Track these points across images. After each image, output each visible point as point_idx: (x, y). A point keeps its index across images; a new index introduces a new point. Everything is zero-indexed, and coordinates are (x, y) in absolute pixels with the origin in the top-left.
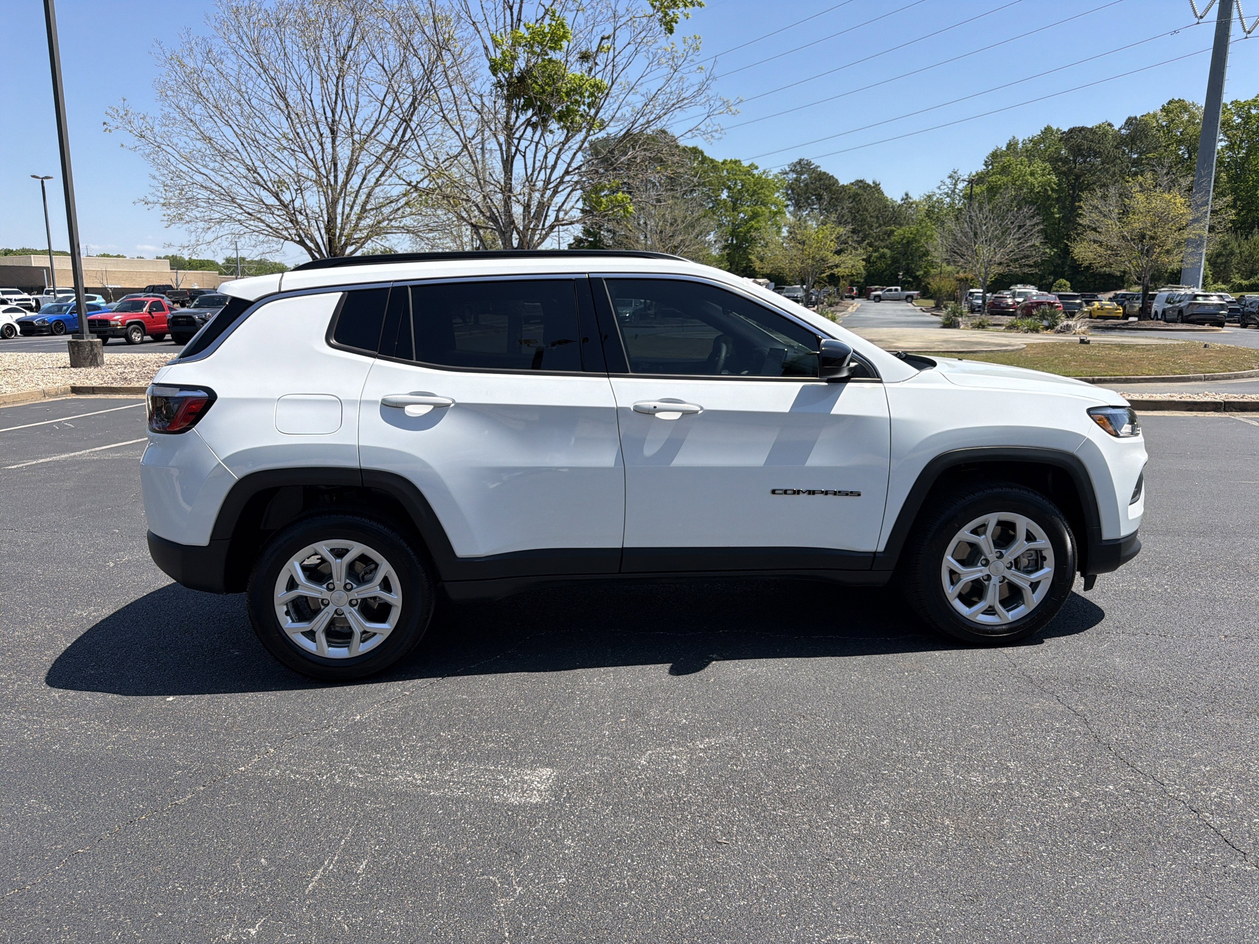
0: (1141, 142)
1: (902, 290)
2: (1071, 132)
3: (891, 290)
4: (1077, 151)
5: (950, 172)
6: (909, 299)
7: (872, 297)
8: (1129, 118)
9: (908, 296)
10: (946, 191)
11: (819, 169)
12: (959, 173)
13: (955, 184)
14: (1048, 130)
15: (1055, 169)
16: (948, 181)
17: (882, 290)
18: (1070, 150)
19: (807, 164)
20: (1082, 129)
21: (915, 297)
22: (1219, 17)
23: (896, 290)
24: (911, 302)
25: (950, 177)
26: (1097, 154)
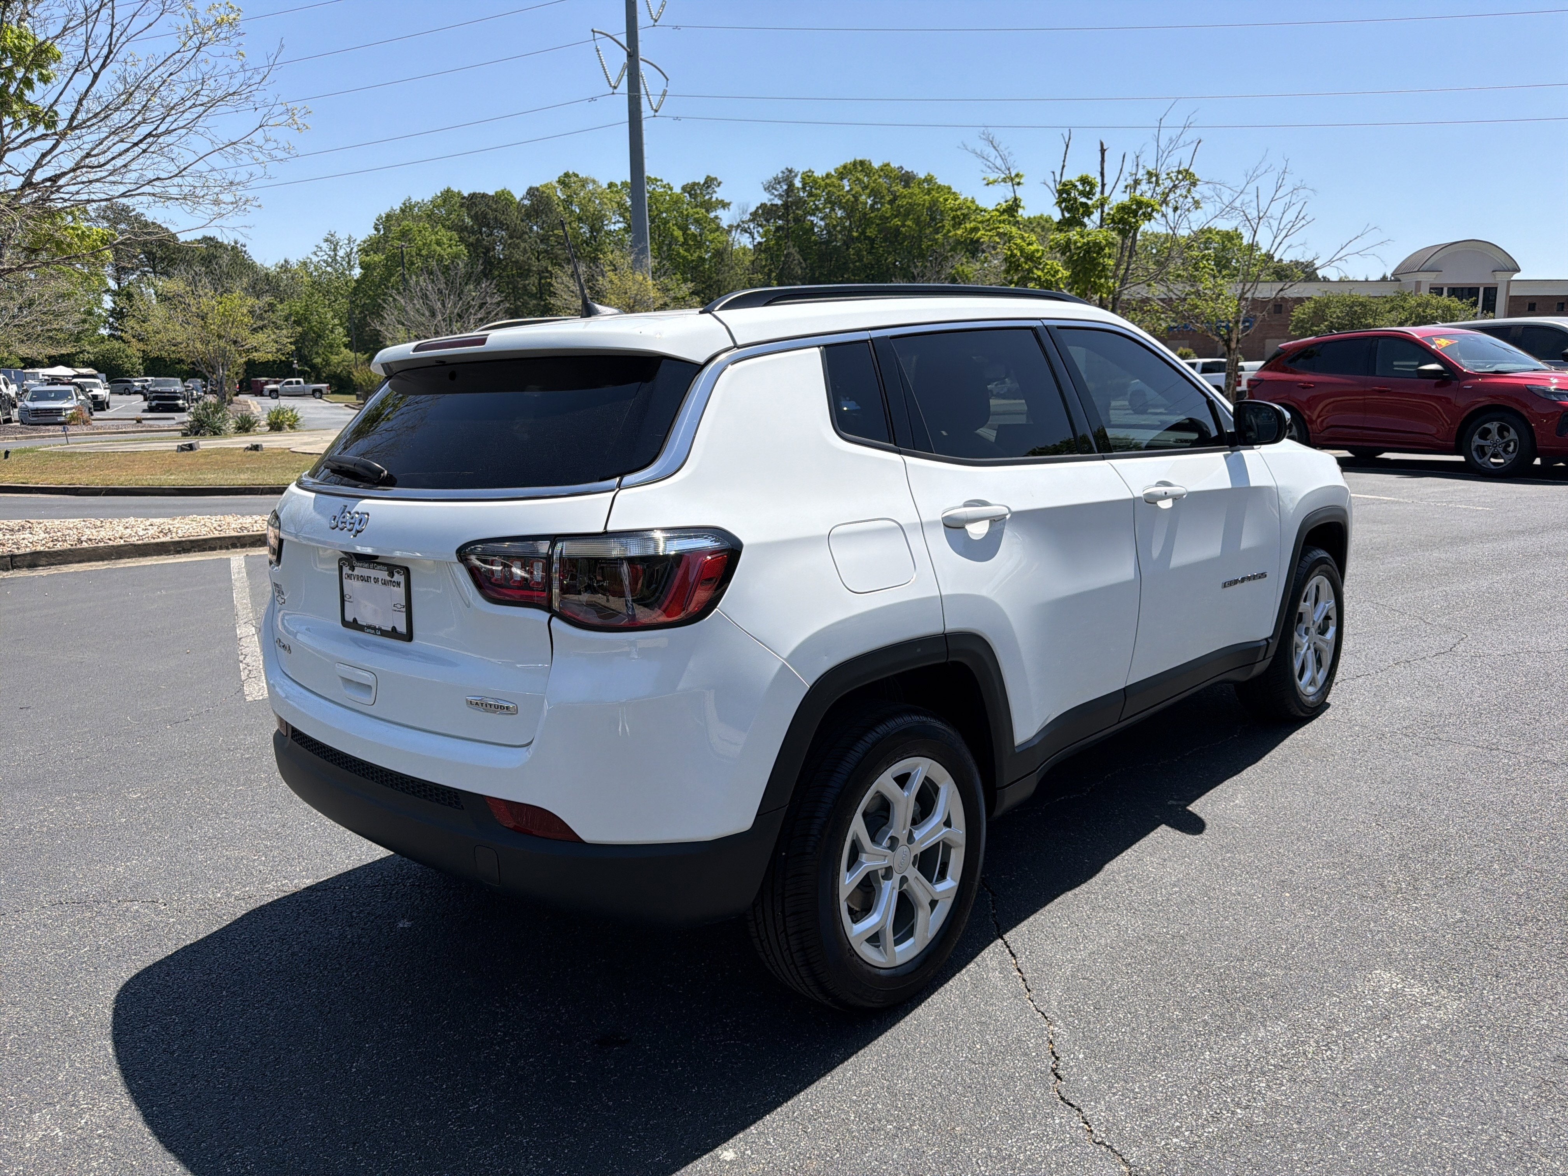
0: (547, 216)
1: (306, 382)
2: (472, 198)
3: (291, 383)
4: (481, 219)
5: (325, 235)
6: (318, 394)
7: (266, 392)
8: (531, 189)
9: (315, 391)
10: (325, 257)
11: (143, 218)
12: (337, 236)
13: (335, 250)
14: (448, 191)
15: (462, 240)
16: (325, 246)
17: (276, 383)
18: (475, 218)
19: (123, 210)
20: (484, 196)
21: (324, 391)
22: (629, 90)
23: (298, 383)
24: (321, 398)
25: (326, 240)
26: (501, 225)
